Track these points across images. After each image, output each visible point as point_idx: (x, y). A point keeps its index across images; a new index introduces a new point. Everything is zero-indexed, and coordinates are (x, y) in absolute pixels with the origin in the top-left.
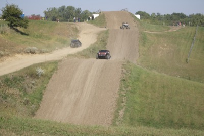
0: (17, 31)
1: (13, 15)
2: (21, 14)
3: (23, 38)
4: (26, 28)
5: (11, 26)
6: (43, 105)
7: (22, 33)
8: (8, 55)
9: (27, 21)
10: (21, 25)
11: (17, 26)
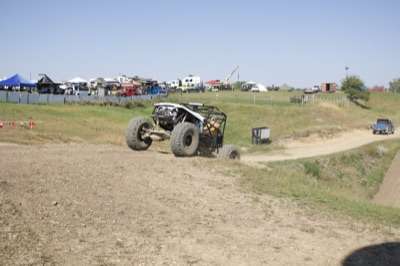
0: (357, 104)
1: (353, 87)
2: (362, 85)
3: (364, 111)
4: (367, 100)
5: (351, 98)
6: (383, 187)
7: (363, 107)
8: (346, 130)
9: (369, 93)
10: (362, 98)
11: (357, 98)
